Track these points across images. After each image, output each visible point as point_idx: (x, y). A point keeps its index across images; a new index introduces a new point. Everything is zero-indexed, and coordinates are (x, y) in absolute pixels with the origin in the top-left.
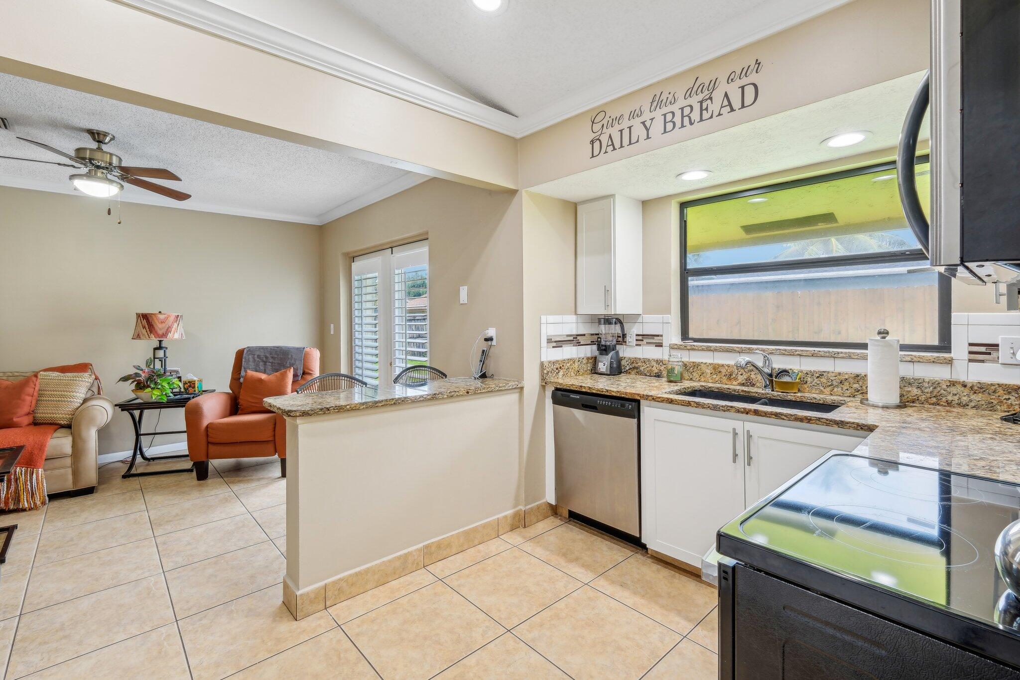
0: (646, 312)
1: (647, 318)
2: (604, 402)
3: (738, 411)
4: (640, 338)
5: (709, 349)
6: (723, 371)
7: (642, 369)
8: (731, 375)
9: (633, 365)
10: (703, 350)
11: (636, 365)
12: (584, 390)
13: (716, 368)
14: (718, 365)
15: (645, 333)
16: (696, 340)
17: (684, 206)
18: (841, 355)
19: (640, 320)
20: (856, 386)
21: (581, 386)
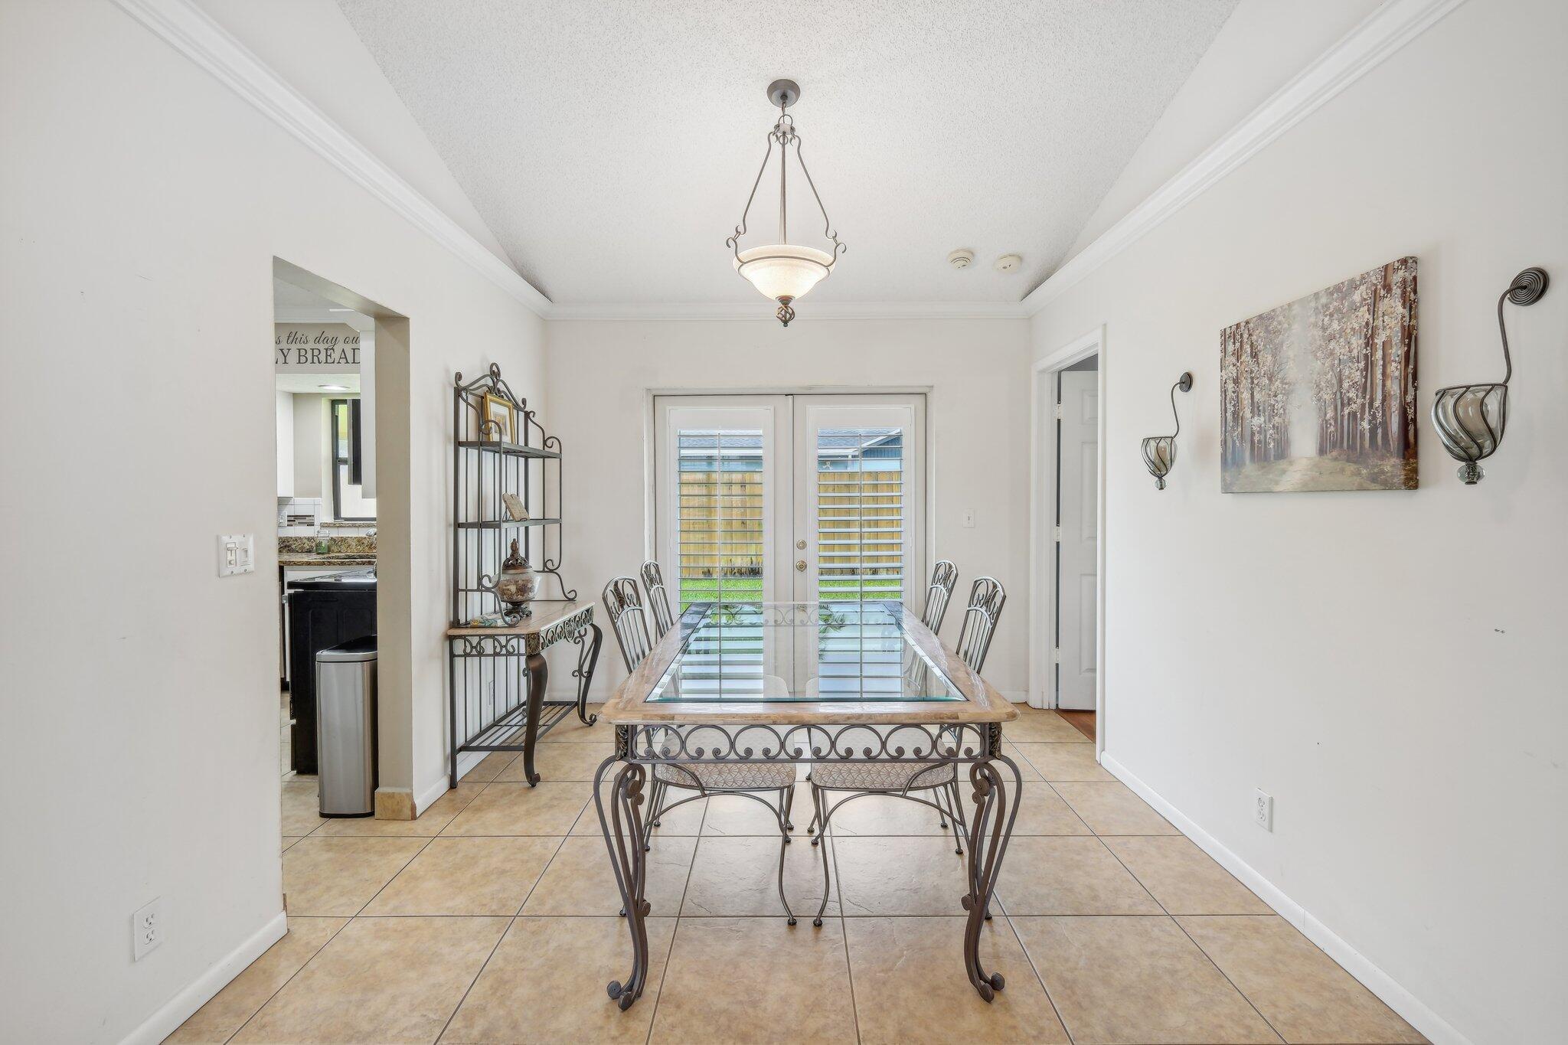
0: (298, 494)
1: (298, 500)
3: (358, 564)
4: (293, 519)
5: (354, 526)
6: (366, 542)
7: (293, 546)
8: (371, 545)
9: (285, 544)
10: (349, 527)
11: (288, 544)
13: (360, 541)
14: (361, 538)
15: (296, 514)
16: (347, 519)
17: (335, 402)
19: (292, 502)
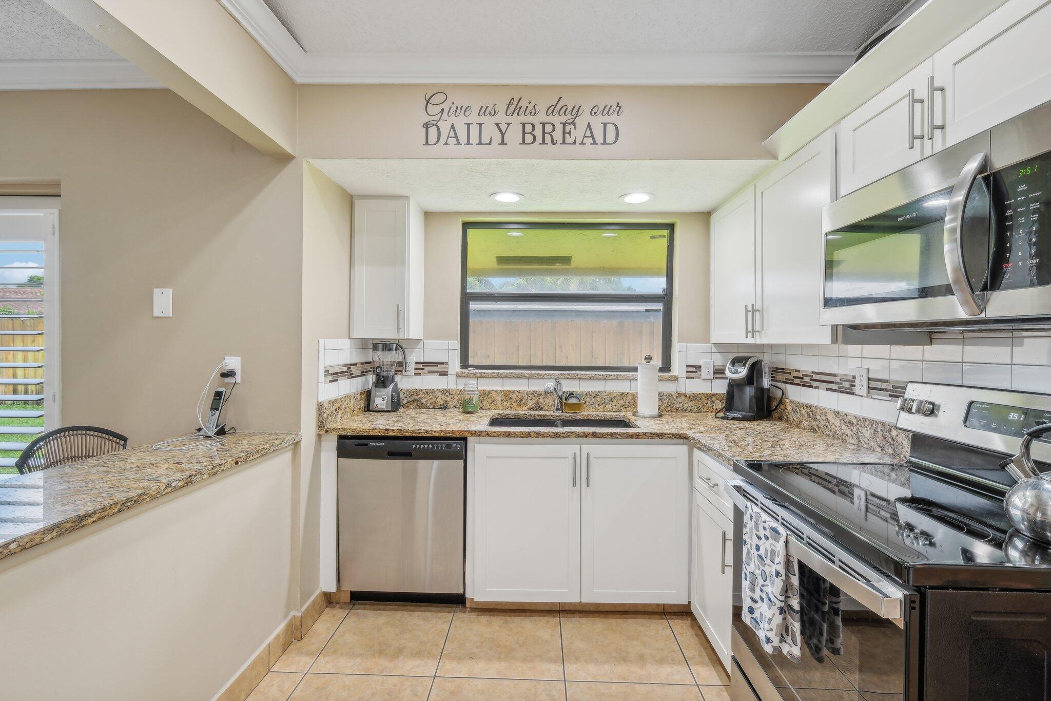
0: (426, 337)
1: (429, 343)
2: (422, 446)
4: (420, 366)
5: (499, 376)
6: (514, 397)
7: (424, 401)
8: (521, 401)
9: (413, 398)
10: (493, 377)
11: (417, 398)
12: (391, 434)
13: (507, 395)
14: (509, 391)
15: (426, 360)
16: (478, 367)
17: (466, 226)
18: (611, 377)
19: (420, 346)
20: (621, 402)
21: (387, 430)
